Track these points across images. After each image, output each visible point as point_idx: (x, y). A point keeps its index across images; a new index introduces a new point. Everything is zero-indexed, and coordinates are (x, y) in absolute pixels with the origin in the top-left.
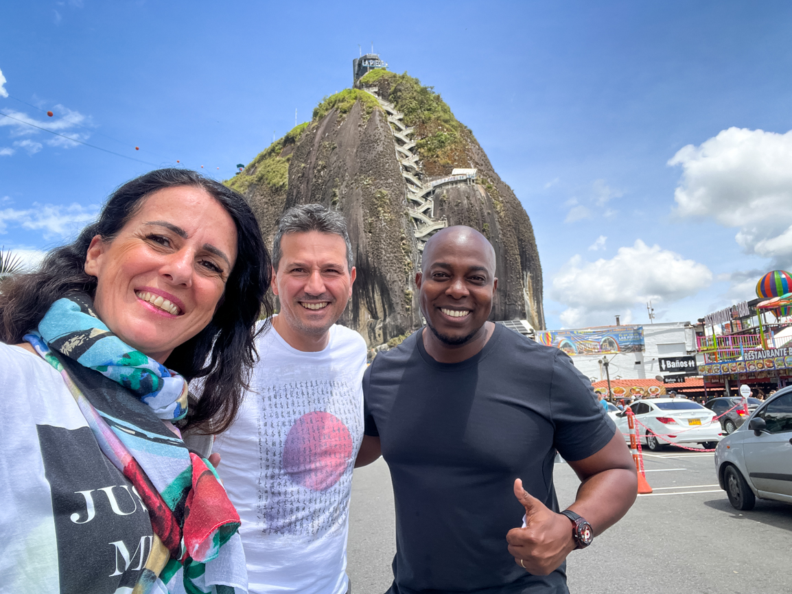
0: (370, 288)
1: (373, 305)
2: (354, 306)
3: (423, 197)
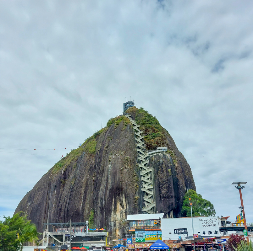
0: (121, 196)
1: (122, 203)
2: (114, 203)
3: (145, 159)
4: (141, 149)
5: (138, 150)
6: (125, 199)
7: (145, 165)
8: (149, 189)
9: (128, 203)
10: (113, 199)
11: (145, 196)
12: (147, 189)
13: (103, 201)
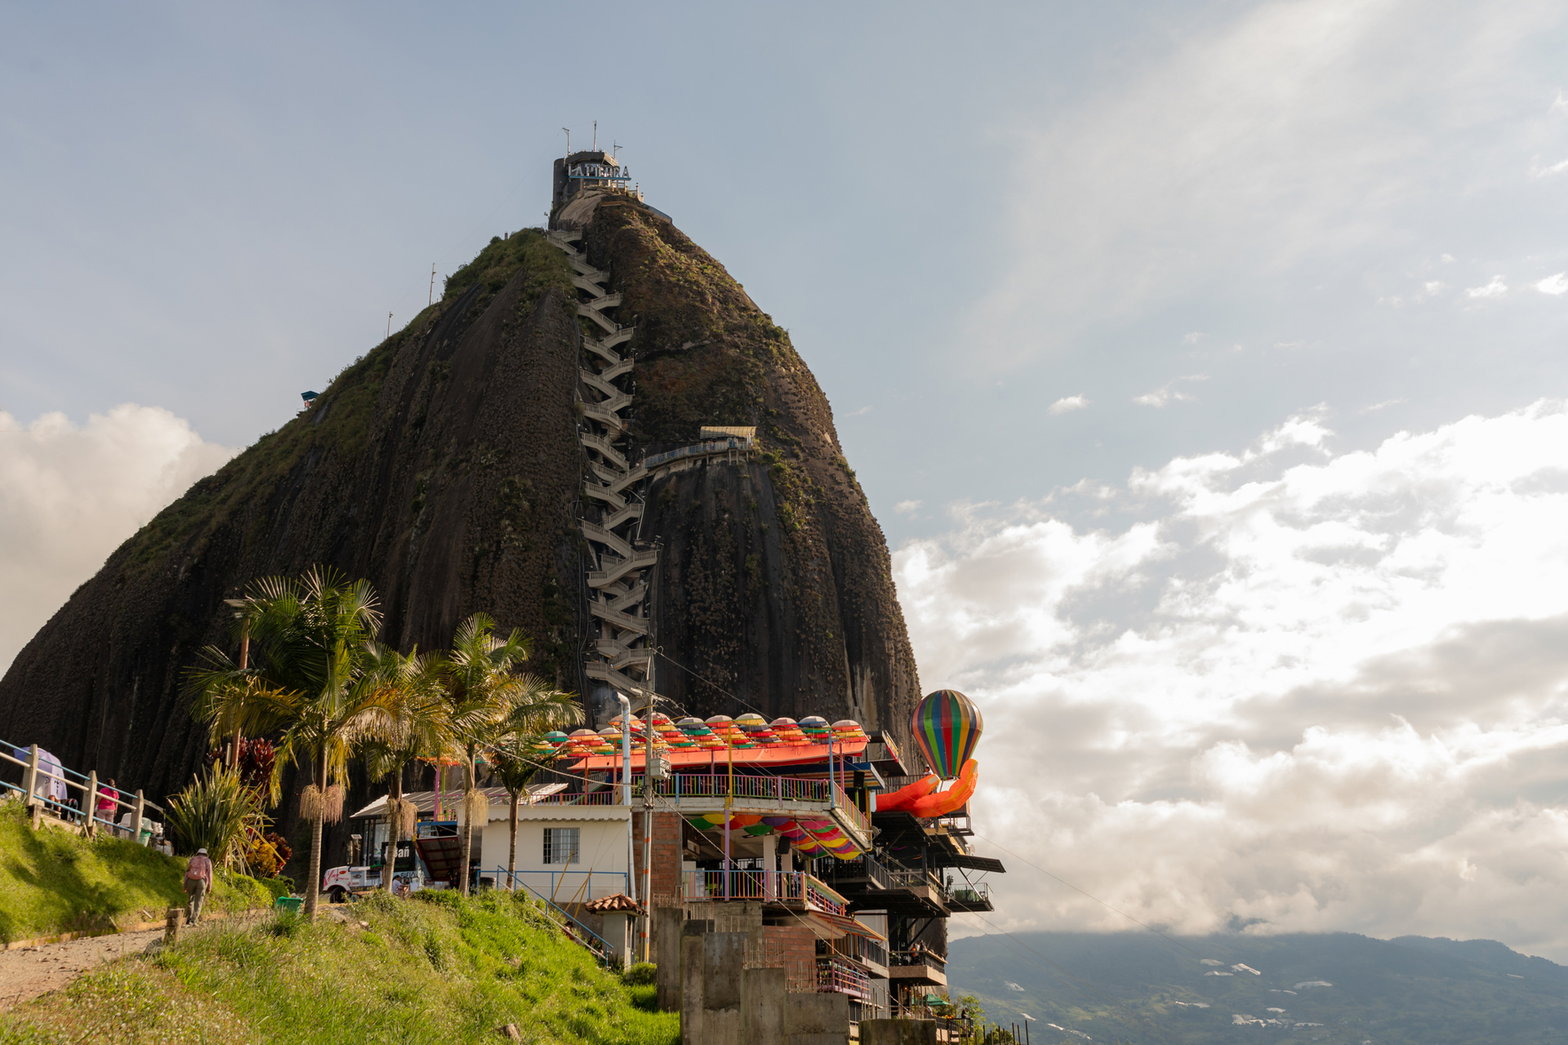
3: (623, 492)
7: (621, 531)
12: (619, 665)
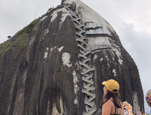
0: (58, 98)
1: (59, 106)
2: (50, 106)
3: (86, 56)
4: (82, 44)
5: (79, 45)
6: (63, 101)
7: (86, 63)
8: (90, 91)
9: (66, 107)
10: (49, 102)
11: (86, 98)
12: (88, 90)
13: (36, 104)
